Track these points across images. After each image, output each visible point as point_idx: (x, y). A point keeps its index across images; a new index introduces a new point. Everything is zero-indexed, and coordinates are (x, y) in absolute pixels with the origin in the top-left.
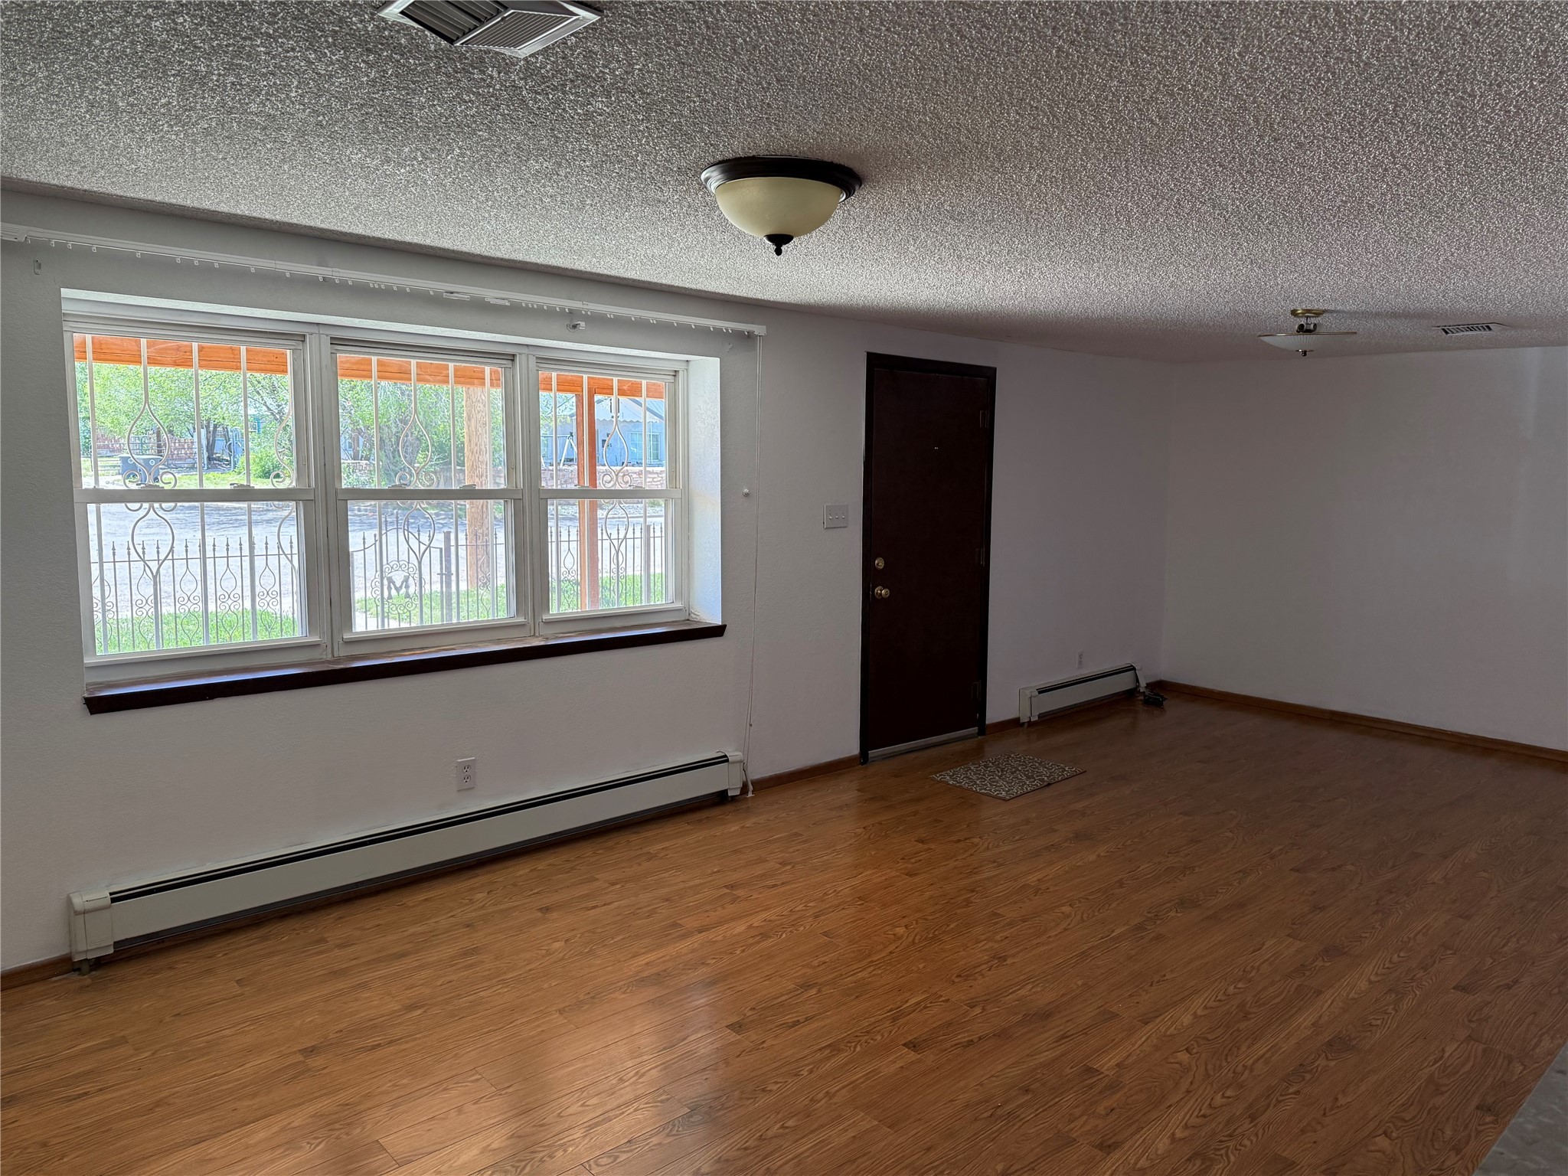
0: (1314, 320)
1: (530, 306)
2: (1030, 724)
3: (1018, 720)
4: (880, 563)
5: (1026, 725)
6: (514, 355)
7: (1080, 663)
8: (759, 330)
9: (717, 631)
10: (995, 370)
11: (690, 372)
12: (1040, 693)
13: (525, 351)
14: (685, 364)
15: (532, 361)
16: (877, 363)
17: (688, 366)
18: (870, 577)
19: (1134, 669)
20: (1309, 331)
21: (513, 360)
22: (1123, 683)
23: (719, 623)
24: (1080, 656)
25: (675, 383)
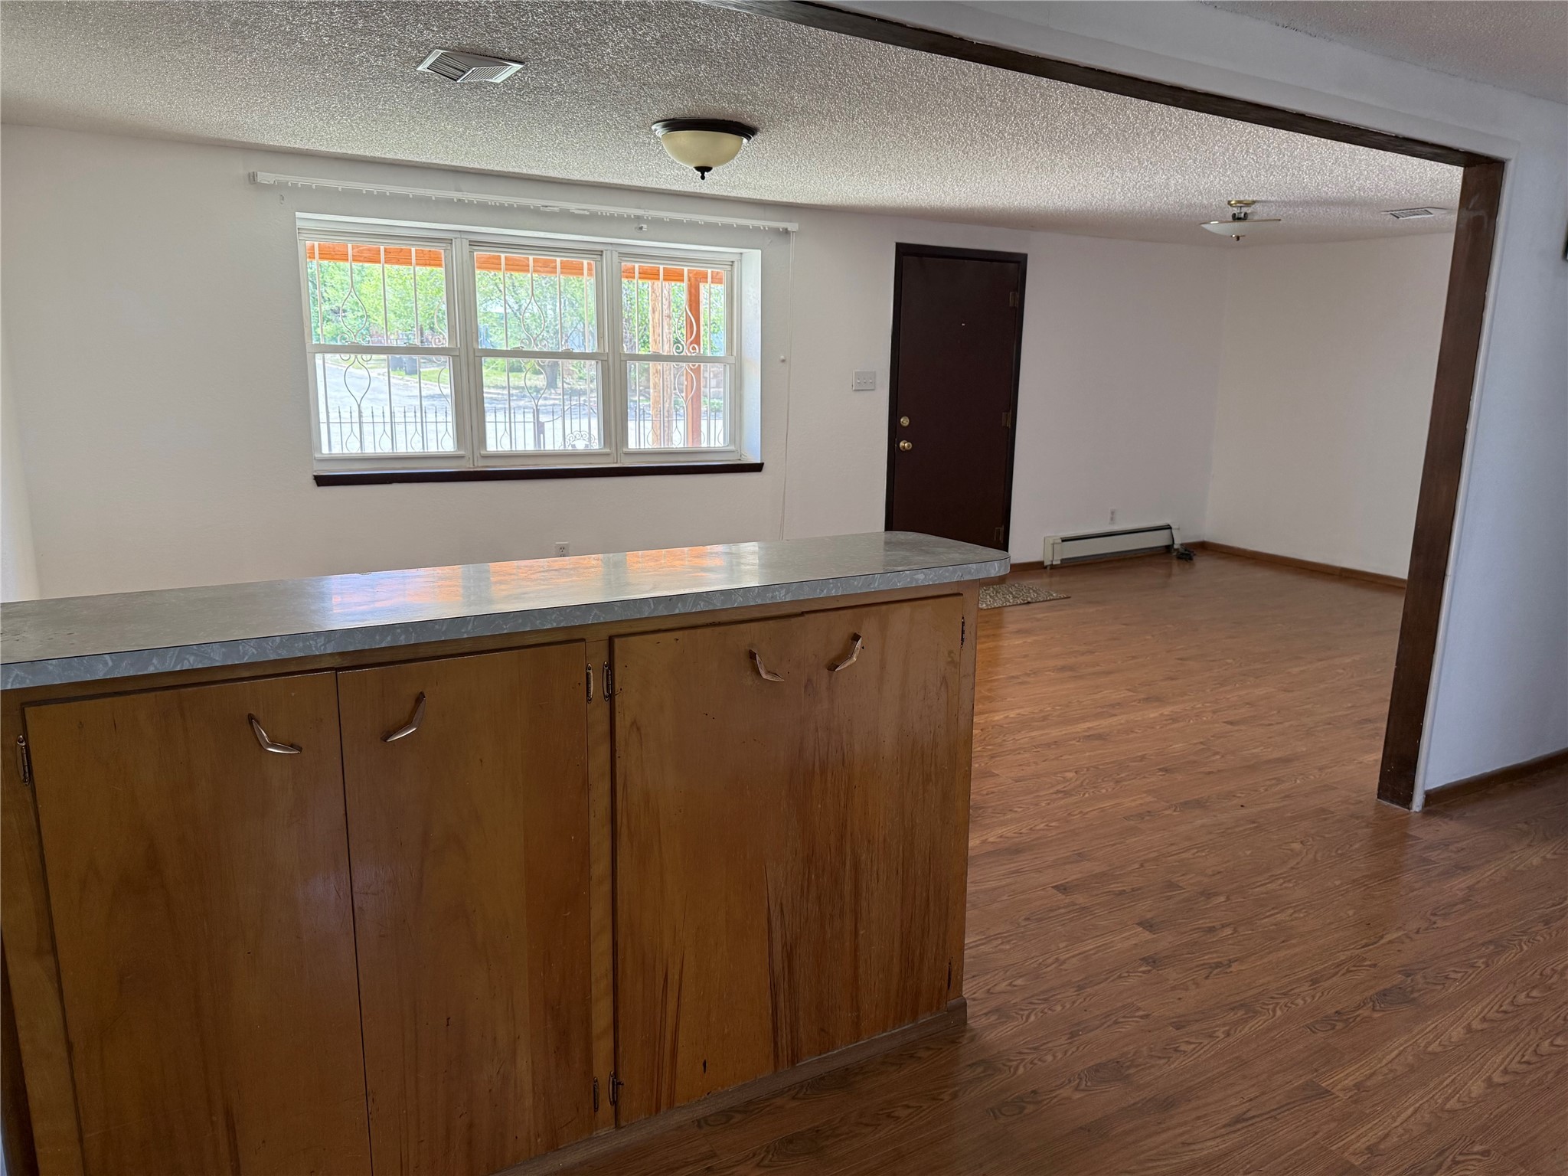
0: (1244, 210)
1: (604, 214)
2: (1052, 567)
3: (1042, 563)
4: (905, 421)
5: (1048, 568)
6: (602, 251)
7: (1112, 519)
8: (792, 227)
9: (757, 468)
10: (1025, 256)
11: (743, 262)
12: (1063, 541)
13: (610, 247)
14: (739, 255)
15: (615, 255)
16: (904, 252)
17: (741, 257)
18: (895, 432)
19: (1170, 528)
20: (1239, 219)
21: (601, 255)
22: (1159, 540)
23: (759, 461)
24: (1113, 513)
25: (732, 271)
